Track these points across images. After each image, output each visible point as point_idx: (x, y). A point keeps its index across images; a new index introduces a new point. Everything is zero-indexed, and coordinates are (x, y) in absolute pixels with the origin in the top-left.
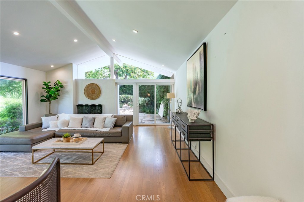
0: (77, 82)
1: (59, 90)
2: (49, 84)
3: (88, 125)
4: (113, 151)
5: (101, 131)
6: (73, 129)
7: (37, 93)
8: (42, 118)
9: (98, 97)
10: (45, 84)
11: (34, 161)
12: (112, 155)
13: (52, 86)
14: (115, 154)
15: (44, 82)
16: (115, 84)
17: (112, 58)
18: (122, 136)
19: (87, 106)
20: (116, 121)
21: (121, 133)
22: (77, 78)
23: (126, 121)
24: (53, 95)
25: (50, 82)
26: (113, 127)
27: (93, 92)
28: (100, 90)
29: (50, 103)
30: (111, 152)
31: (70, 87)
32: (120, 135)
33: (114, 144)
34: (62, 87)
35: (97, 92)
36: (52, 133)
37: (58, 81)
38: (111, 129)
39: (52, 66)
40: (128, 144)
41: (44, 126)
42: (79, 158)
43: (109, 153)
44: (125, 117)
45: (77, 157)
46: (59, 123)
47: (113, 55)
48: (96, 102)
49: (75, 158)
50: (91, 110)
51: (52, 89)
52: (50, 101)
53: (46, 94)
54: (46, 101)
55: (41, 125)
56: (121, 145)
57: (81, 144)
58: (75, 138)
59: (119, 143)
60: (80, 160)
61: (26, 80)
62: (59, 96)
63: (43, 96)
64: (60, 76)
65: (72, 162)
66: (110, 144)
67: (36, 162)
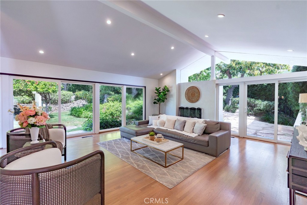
0: (179, 86)
1: (166, 94)
2: (160, 89)
3: (179, 127)
4: (194, 161)
5: (188, 136)
6: (166, 129)
7: (152, 97)
8: (149, 116)
9: (197, 100)
10: (157, 90)
11: (133, 149)
12: (189, 165)
13: (162, 91)
14: (192, 165)
15: (156, 88)
16: (215, 85)
17: (213, 57)
18: (208, 146)
19: (187, 108)
20: (206, 128)
21: (207, 143)
22: (180, 83)
23: (220, 129)
24: (161, 98)
25: (160, 88)
26: (201, 134)
27: (193, 95)
28: (199, 92)
29: (160, 105)
30: (191, 160)
31: (174, 92)
32: (206, 144)
33: (199, 153)
34: (168, 91)
35: (196, 95)
36: (151, 130)
37: (165, 86)
38: (199, 135)
39: (161, 74)
40: (215, 158)
41: (150, 123)
42: (159, 157)
43: (187, 161)
44: (219, 125)
45: (159, 156)
46: (158, 122)
47: (213, 54)
48: (196, 105)
49: (157, 156)
50: (190, 113)
51: (161, 94)
52: (160, 103)
53: (157, 98)
54: (157, 103)
55: (148, 122)
56: (206, 157)
57: (160, 145)
58: (158, 137)
59: (206, 154)
60: (160, 159)
61: (145, 87)
62: (166, 99)
63: (155, 99)
64: (167, 82)
65: (153, 159)
66: (195, 152)
67: (133, 151)
